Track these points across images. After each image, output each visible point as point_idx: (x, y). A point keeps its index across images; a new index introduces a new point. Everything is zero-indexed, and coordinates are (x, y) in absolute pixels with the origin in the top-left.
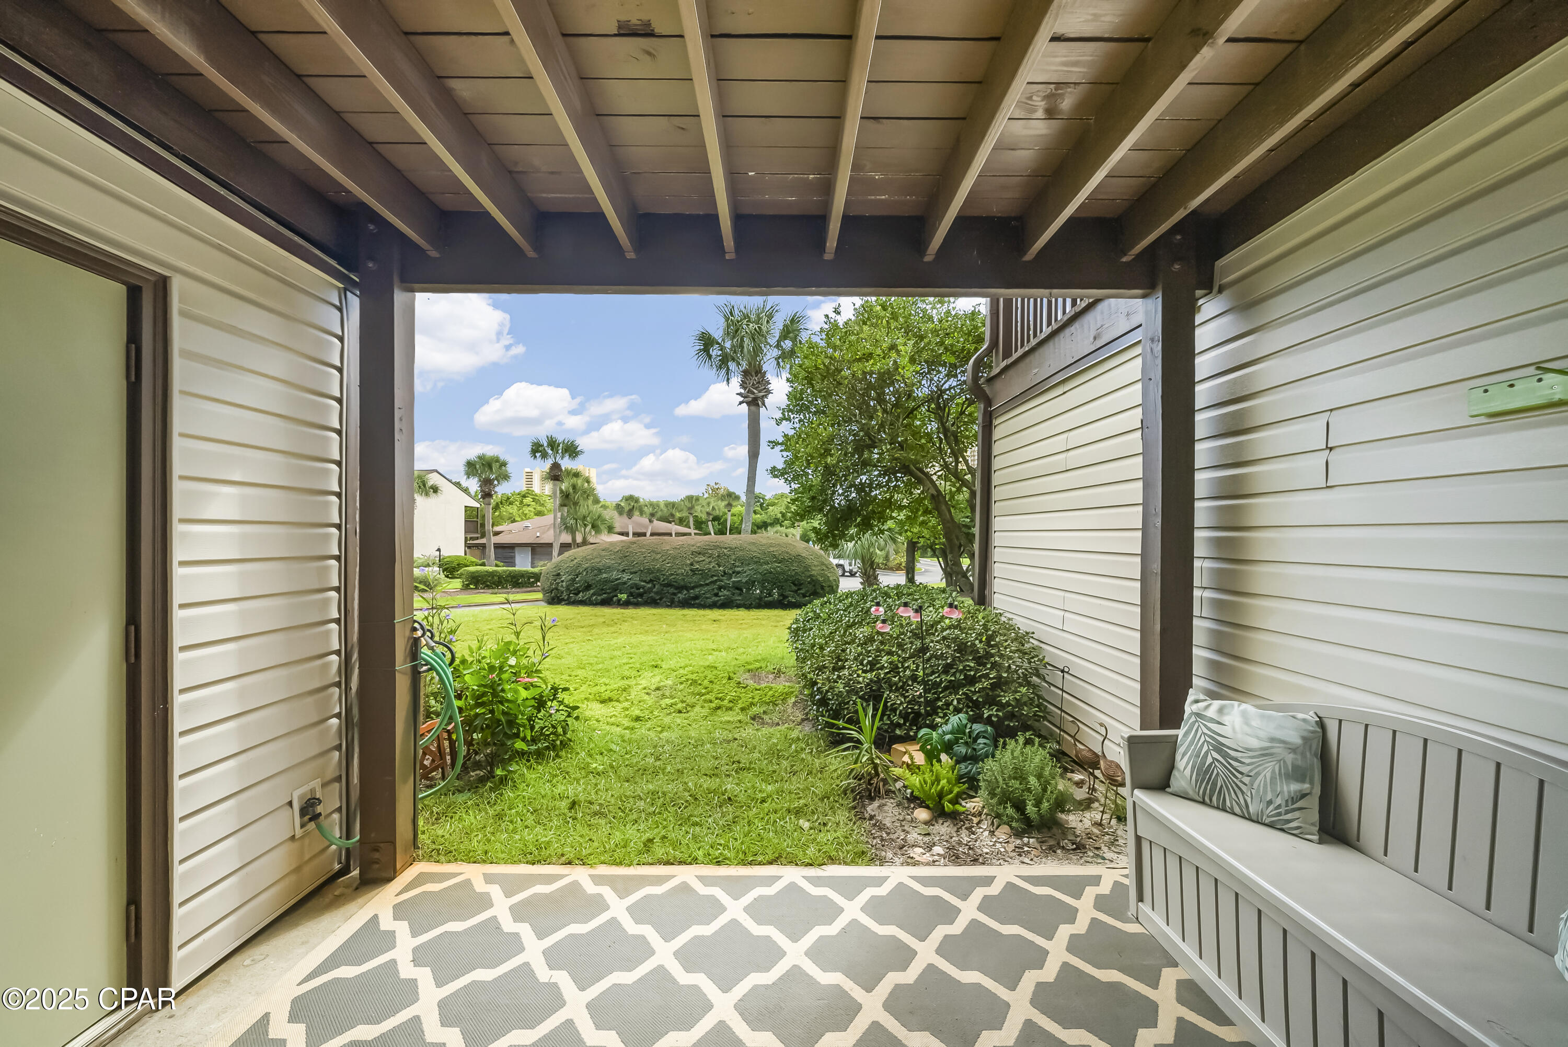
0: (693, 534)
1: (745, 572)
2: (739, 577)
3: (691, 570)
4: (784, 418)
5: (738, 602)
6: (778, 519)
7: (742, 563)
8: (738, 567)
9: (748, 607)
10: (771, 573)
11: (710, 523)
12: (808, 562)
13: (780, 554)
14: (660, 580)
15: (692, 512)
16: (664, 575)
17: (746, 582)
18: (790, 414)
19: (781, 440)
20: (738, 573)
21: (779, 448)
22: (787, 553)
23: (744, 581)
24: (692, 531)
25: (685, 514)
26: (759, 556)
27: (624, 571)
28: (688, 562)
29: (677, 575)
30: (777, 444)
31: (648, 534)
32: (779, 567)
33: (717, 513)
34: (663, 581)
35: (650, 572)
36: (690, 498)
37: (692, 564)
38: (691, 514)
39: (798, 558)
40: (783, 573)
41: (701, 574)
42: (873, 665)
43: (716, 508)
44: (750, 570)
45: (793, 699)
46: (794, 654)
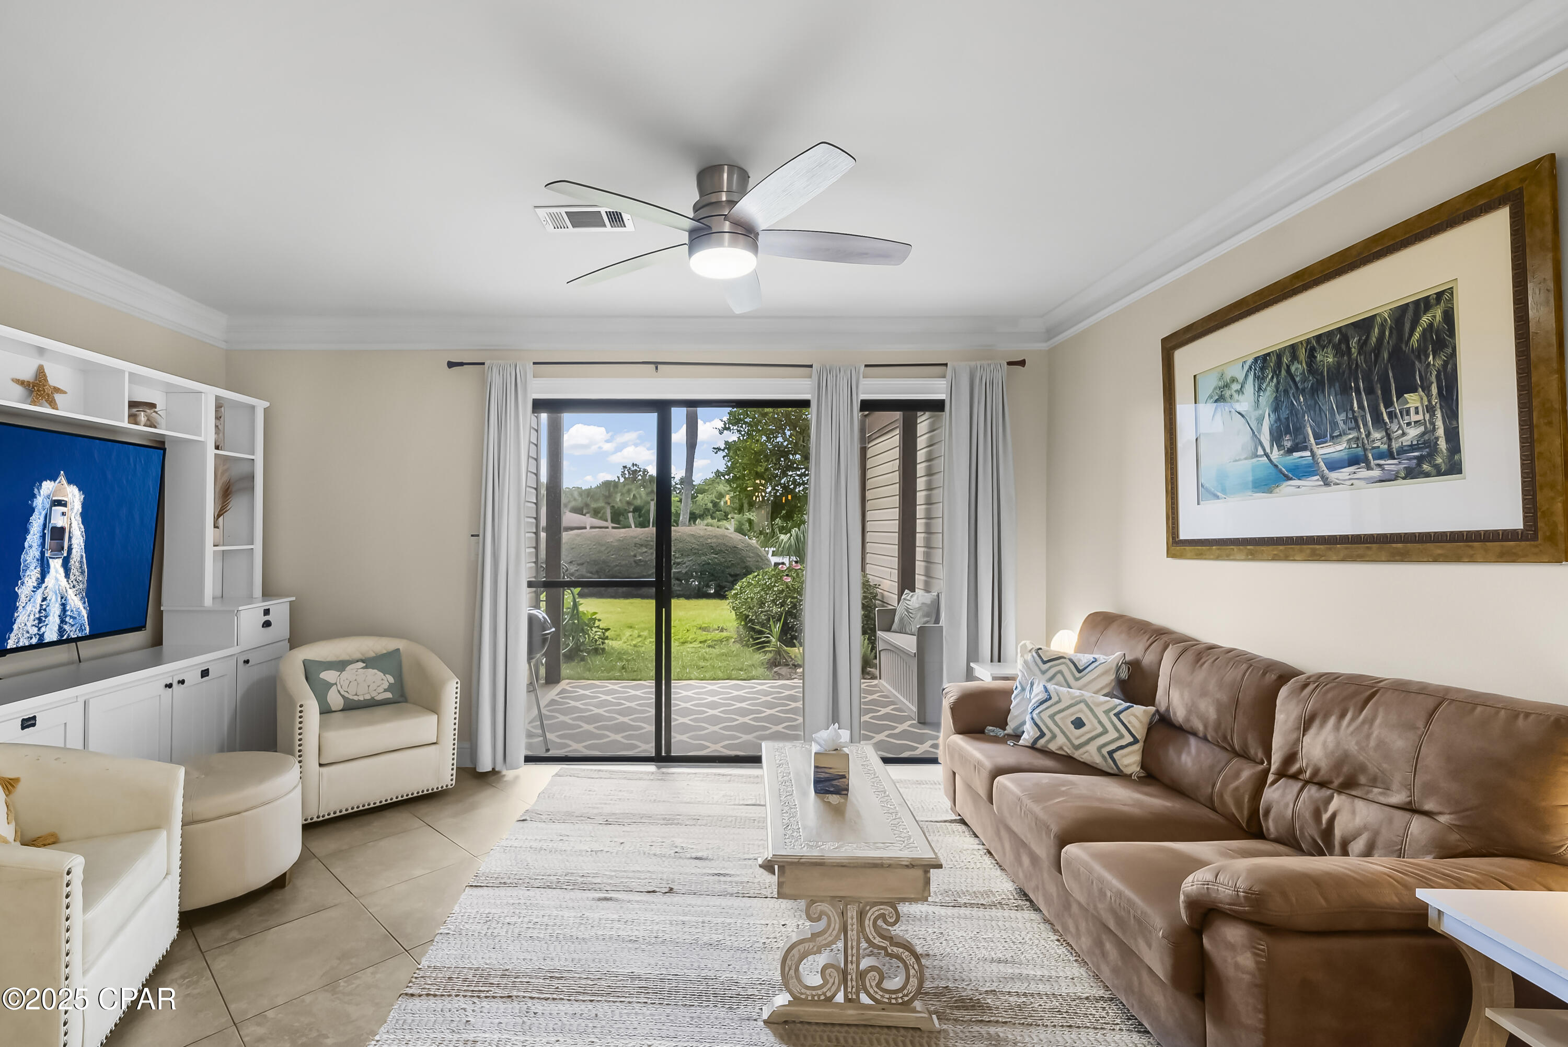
0: (610, 528)
1: (685, 563)
2: (679, 568)
3: (635, 562)
4: (725, 428)
5: (678, 592)
6: (708, 510)
7: (682, 555)
8: (678, 558)
9: (688, 597)
10: (709, 564)
11: (630, 515)
12: (744, 553)
13: (717, 546)
14: (605, 570)
15: (610, 501)
16: (609, 566)
17: (686, 573)
18: (730, 426)
19: (722, 447)
20: (678, 564)
21: (722, 454)
22: (724, 544)
23: (684, 572)
24: (609, 524)
25: (601, 504)
26: (697, 547)
27: (571, 562)
28: (632, 554)
29: (621, 566)
30: (719, 449)
31: (588, 527)
32: (716, 558)
33: (638, 502)
34: (609, 571)
35: (595, 562)
36: (607, 484)
37: (635, 556)
38: (609, 504)
39: (734, 550)
40: (720, 564)
41: (644, 565)
42: (782, 605)
43: (637, 495)
44: (689, 561)
45: (733, 640)
46: (733, 612)
